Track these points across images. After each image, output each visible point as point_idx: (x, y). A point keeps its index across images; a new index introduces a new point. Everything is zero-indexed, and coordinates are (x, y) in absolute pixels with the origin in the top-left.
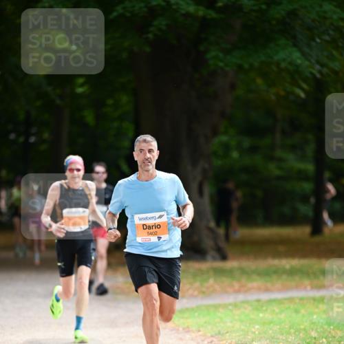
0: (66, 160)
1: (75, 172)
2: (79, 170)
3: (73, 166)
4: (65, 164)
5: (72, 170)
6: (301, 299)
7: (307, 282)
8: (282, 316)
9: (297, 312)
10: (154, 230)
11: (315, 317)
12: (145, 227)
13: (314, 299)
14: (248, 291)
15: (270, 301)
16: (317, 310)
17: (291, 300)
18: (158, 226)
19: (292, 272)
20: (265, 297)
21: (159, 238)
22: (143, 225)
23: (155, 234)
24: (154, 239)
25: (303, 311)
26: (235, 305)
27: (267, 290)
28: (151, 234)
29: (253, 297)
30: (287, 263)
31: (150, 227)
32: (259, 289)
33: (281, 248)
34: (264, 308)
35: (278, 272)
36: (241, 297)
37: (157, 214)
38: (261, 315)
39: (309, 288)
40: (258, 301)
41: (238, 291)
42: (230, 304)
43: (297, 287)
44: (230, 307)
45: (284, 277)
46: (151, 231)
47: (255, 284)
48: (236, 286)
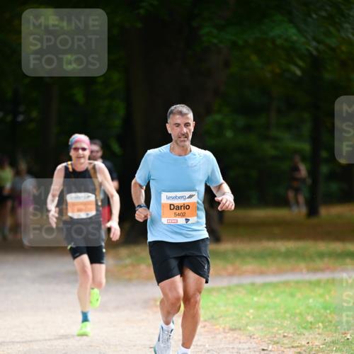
0: (71, 139)
1: (80, 151)
2: (84, 149)
3: (78, 145)
4: (70, 143)
5: (76, 149)
6: (297, 282)
7: (302, 265)
8: (278, 300)
9: (292, 295)
10: (183, 211)
11: (311, 301)
12: (172, 207)
13: (310, 283)
14: (242, 274)
15: (265, 285)
16: (313, 294)
17: (286, 283)
18: (187, 207)
19: (288, 255)
20: (259, 280)
21: (187, 220)
22: (170, 205)
23: (183, 215)
24: (181, 221)
25: (299, 295)
26: (229, 289)
27: (262, 273)
28: (179, 215)
29: (247, 280)
30: (283, 246)
31: (178, 208)
32: (253, 273)
33: (276, 230)
34: (259, 292)
35: (273, 255)
36: (235, 280)
37: (188, 194)
38: (255, 299)
39: (304, 271)
40: (253, 284)
41: (231, 275)
42: (224, 288)
43: (293, 270)
44: (224, 291)
45: (280, 260)
46: (179, 211)
47: (249, 267)
48: (230, 269)
